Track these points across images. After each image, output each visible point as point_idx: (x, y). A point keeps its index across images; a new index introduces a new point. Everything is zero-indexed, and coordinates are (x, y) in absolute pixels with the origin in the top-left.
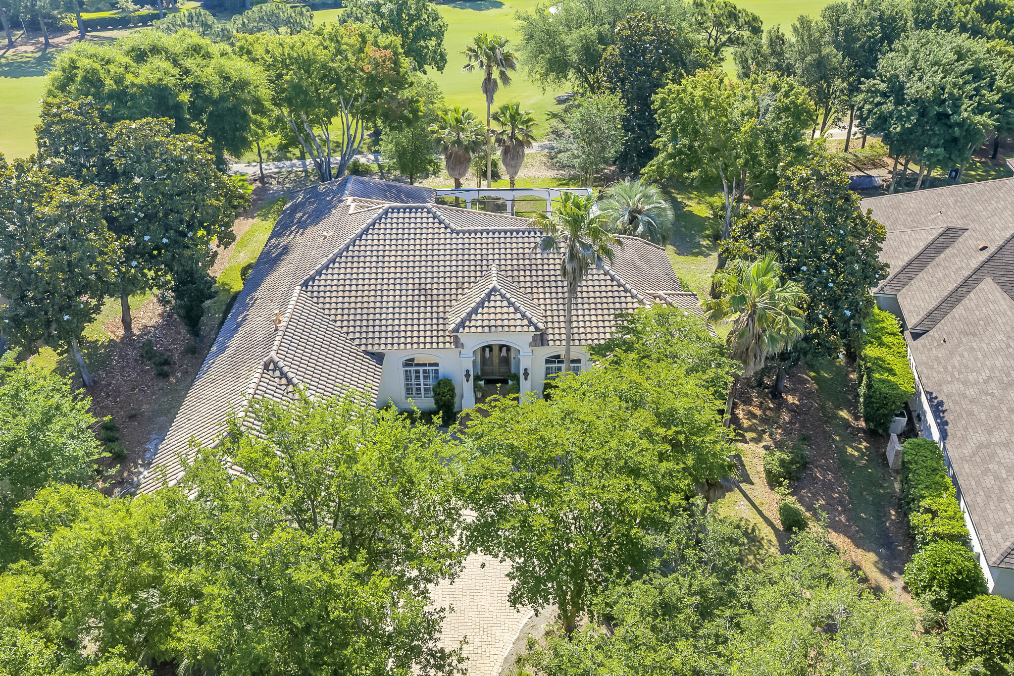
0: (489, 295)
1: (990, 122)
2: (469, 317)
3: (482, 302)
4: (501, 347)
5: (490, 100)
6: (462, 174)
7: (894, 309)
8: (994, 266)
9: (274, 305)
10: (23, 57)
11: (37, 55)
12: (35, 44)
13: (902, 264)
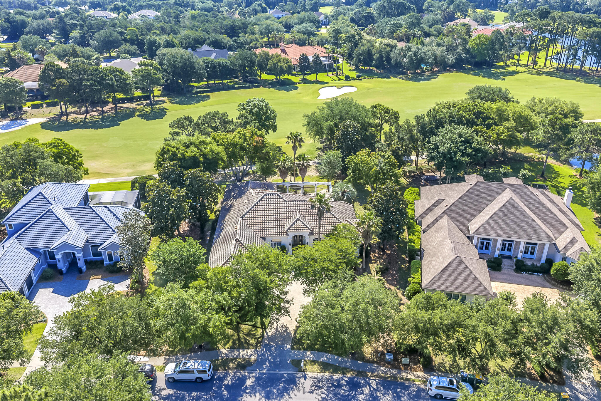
0: (296, 221)
1: (467, 160)
2: (291, 227)
3: (294, 222)
4: (300, 236)
5: (295, 153)
6: (286, 178)
7: (420, 225)
8: (448, 211)
9: (233, 224)
10: (95, 118)
11: (100, 117)
12: (97, 111)
13: (424, 210)
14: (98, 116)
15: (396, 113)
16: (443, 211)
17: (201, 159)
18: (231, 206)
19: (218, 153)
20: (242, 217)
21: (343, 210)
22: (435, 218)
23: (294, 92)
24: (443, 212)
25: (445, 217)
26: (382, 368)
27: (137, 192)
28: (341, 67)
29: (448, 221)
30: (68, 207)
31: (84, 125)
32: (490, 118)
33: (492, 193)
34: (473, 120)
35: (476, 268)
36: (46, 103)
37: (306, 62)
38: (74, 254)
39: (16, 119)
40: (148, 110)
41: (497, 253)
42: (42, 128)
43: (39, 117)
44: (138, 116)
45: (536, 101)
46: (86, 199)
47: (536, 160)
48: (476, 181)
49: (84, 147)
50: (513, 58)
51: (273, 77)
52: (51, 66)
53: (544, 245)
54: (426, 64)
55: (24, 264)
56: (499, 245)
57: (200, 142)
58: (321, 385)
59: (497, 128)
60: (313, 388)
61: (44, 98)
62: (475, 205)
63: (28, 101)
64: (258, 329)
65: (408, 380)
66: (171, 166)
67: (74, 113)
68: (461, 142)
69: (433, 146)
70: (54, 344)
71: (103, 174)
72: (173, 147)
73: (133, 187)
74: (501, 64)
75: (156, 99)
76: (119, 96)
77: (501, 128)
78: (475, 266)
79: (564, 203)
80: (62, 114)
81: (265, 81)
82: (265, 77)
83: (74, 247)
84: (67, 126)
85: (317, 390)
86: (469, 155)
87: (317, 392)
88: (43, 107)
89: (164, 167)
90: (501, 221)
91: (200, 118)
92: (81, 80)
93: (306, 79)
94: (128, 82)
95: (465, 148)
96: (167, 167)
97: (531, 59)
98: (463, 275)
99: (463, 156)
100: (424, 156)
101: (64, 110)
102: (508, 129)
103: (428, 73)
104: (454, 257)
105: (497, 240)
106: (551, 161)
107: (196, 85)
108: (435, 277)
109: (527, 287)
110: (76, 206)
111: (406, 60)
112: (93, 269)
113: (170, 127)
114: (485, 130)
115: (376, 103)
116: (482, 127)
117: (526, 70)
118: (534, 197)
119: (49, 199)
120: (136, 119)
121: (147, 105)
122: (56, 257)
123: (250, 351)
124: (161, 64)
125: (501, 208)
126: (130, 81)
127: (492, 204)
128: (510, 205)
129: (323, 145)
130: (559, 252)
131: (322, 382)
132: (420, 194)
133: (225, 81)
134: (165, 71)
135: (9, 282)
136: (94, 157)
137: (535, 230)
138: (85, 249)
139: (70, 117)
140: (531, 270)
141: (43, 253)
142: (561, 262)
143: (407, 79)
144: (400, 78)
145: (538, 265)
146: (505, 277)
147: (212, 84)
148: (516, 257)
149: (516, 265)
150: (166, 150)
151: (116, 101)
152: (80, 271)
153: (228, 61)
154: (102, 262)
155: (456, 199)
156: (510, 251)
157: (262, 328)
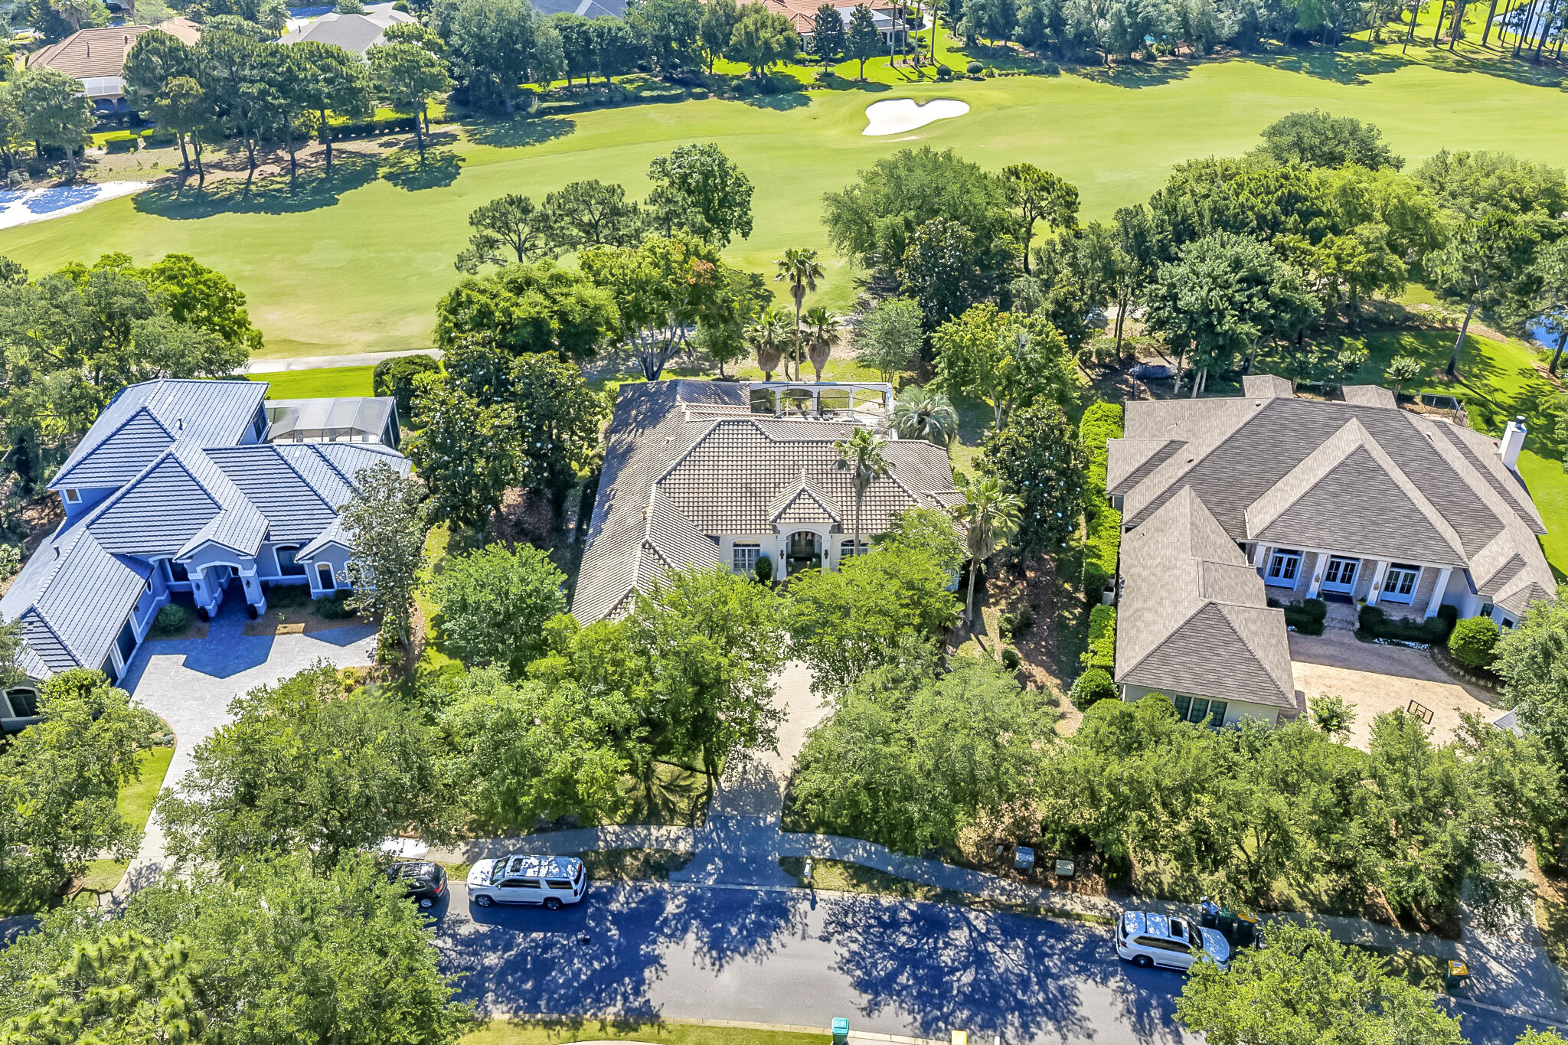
0: (799, 495)
1: (1253, 331)
2: (784, 511)
3: (794, 500)
4: (807, 533)
5: (799, 304)
6: (773, 368)
7: (1120, 507)
8: (1194, 476)
9: (636, 498)
10: (273, 182)
11: (288, 179)
12: (278, 160)
13: (1132, 469)
14: (282, 176)
15: (1071, 192)
16: (1180, 474)
17: (555, 324)
18: (630, 449)
19: (597, 309)
20: (659, 482)
21: (922, 466)
22: (1160, 492)
23: (799, 111)
24: (1181, 479)
25: (1186, 492)
26: (1002, 883)
27: (390, 401)
28: (928, 41)
29: (1192, 503)
30: (215, 446)
31: (245, 201)
32: (1319, 213)
33: (1312, 430)
34: (1274, 216)
35: (1256, 634)
36: (146, 138)
37: (833, 28)
38: (235, 570)
39: (69, 183)
40: (411, 159)
41: (1314, 588)
42: (139, 209)
43: (129, 179)
44: (388, 177)
45: (1450, 160)
46: (260, 420)
47: (1436, 325)
48: (1271, 395)
49: (250, 267)
50: (1398, 19)
51: (743, 69)
52: (156, 40)
53: (1438, 571)
54: (1158, 36)
55: (112, 597)
56: (1321, 568)
57: (551, 278)
58: (849, 920)
59: (1339, 241)
60: (831, 929)
61: (137, 123)
62: (1266, 461)
63: (98, 130)
64: (698, 775)
65: (1067, 915)
66: (477, 344)
67: (219, 166)
68: (1240, 281)
69: (1163, 291)
70: (196, 813)
71: (302, 344)
72: (483, 292)
73: (379, 382)
74: (1364, 36)
75: (434, 129)
76: (336, 121)
77: (1347, 243)
78: (1253, 627)
79: (1499, 456)
80: (187, 170)
81: (722, 79)
82: (722, 66)
83: (236, 554)
84: (202, 205)
85: (839, 933)
86: (1257, 318)
87: (840, 938)
88: (136, 149)
89: (460, 347)
90: (1331, 506)
91: (549, 198)
92: (235, 80)
93: (831, 75)
94: (358, 84)
95: (1250, 297)
96: (467, 347)
97: (1446, 23)
98: (1221, 651)
99: (1242, 320)
100: (1138, 314)
101: (192, 157)
102: (1367, 244)
103: (1161, 62)
104: (1201, 605)
105: (1316, 555)
106: (1477, 329)
107: (535, 88)
108: (1150, 655)
109: (1384, 677)
110: (233, 445)
111: (1104, 25)
112: (285, 607)
113: (472, 223)
114: (1306, 245)
115: (1018, 162)
116: (1299, 236)
117: (1429, 56)
118: (1419, 444)
119: (166, 426)
120: (379, 187)
121: (408, 146)
122: (190, 576)
123: (674, 831)
124: (445, 33)
125: (1332, 471)
126: (365, 83)
127: (1308, 461)
128: (1358, 464)
129: (871, 271)
130: (1475, 592)
131: (854, 913)
132: (1122, 419)
133: (615, 80)
134: (457, 52)
135: (76, 644)
136: (277, 296)
137: (1416, 534)
138: (261, 560)
139: (208, 178)
140: (1400, 633)
141: (156, 565)
142: (1479, 619)
143: (1105, 77)
144: (1085, 76)
145: (1419, 620)
146: (1330, 650)
147: (581, 86)
148: (1363, 600)
149: (1361, 619)
150: (464, 298)
151: (329, 135)
152: (252, 612)
153: (622, 24)
154: (305, 589)
155: (1218, 443)
156: (1349, 581)
157: (707, 772)
